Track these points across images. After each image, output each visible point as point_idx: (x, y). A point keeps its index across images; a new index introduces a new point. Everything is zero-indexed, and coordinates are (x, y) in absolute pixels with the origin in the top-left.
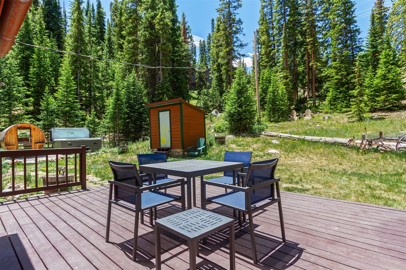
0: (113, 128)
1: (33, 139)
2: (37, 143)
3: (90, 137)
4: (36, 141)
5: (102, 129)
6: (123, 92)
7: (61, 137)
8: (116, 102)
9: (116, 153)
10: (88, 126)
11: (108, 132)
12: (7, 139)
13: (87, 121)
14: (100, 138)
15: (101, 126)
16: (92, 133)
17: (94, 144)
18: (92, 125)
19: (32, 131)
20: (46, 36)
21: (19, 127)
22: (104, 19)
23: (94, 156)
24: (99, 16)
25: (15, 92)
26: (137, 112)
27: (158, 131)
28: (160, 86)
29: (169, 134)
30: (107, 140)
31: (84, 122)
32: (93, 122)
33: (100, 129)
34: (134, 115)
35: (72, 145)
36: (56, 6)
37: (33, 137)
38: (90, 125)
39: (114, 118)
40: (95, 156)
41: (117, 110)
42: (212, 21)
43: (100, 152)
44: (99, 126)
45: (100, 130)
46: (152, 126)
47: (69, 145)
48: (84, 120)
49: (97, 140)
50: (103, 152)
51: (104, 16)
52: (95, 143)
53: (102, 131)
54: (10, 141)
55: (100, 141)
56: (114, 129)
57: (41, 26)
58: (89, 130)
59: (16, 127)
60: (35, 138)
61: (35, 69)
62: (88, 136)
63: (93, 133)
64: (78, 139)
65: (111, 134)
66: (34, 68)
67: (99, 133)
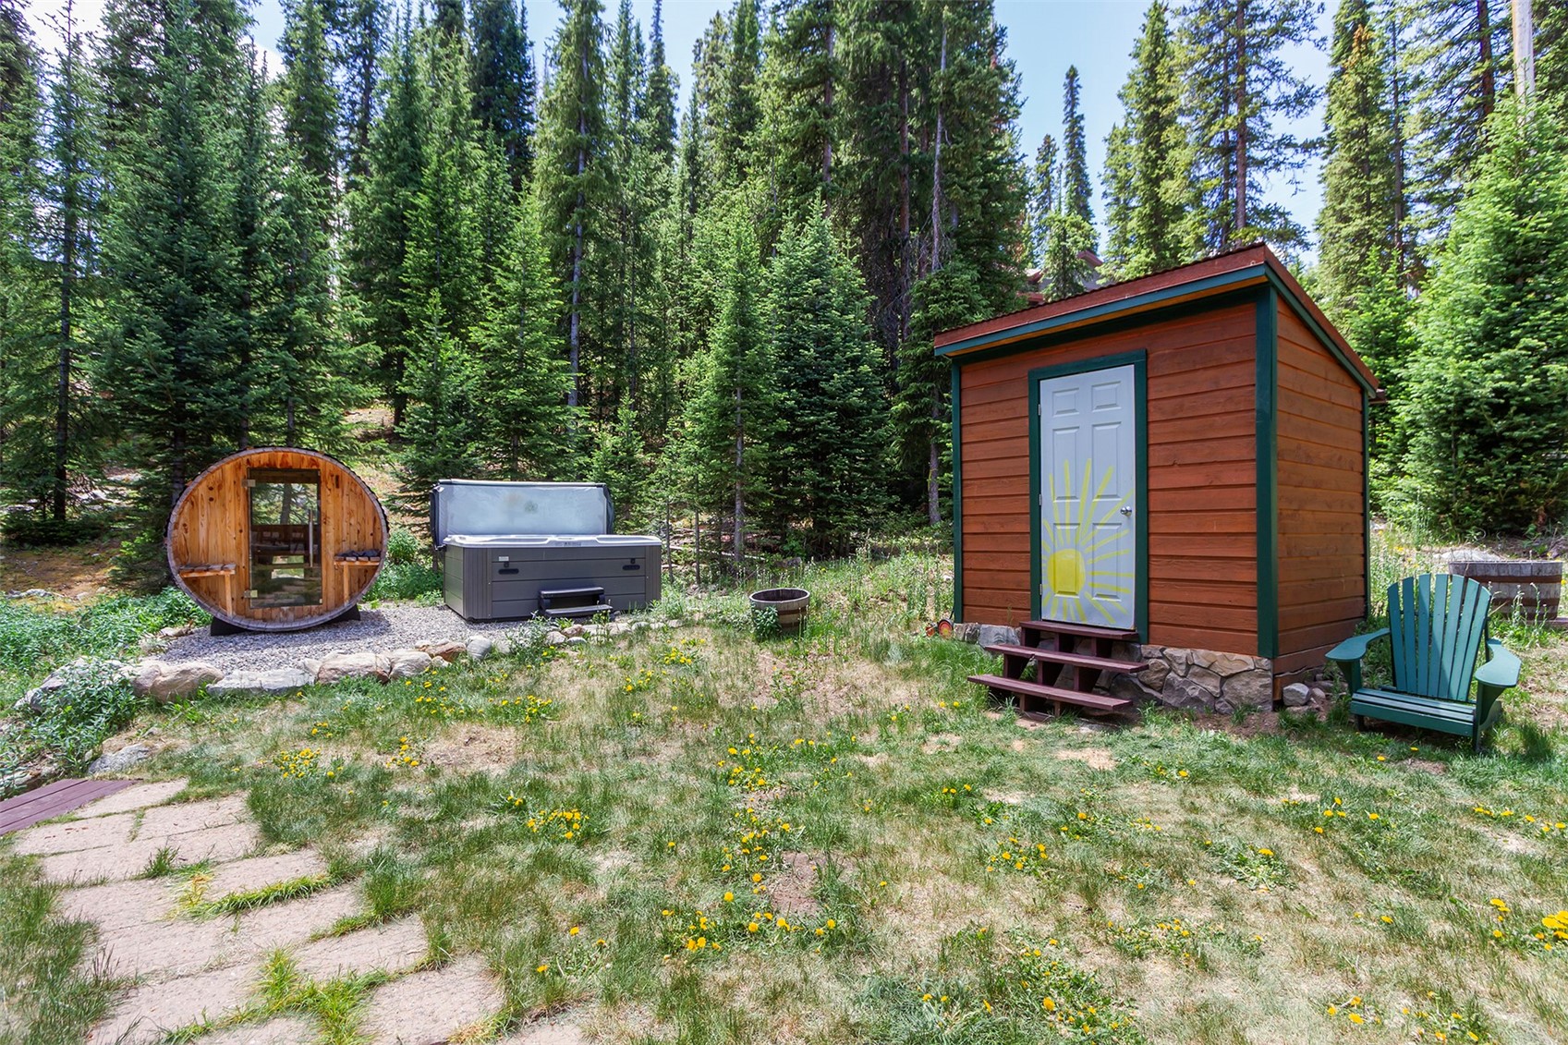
0: (715, 486)
1: (329, 534)
2: (344, 556)
3: (610, 531)
4: (345, 548)
5: (665, 493)
6: (766, 307)
7: (481, 525)
8: (733, 353)
9: (741, 627)
10: (603, 477)
11: (693, 508)
12: (196, 531)
13: (597, 454)
14: (654, 539)
15: (661, 478)
16: (617, 510)
17: (626, 568)
18: (618, 471)
19: (325, 492)
20: (473, 140)
21: (260, 469)
22: (672, 100)
23: (624, 644)
24: (656, 89)
25: (300, 312)
26: (832, 409)
27: (1023, 505)
28: (935, 285)
29: (1127, 534)
30: (684, 546)
31: (588, 460)
32: (623, 461)
33: (652, 488)
34: (818, 423)
35: (515, 571)
36: (515, 37)
37: (331, 521)
38: (610, 472)
39: (719, 438)
40: (631, 645)
41: (736, 398)
42: (1068, 76)
43: (655, 618)
44: (652, 476)
45: (655, 498)
46: (971, 471)
47: (501, 572)
48: (587, 447)
49: (643, 548)
50: (673, 623)
51: (675, 91)
52: (632, 566)
53: (661, 502)
54: (212, 542)
55: (656, 549)
56: (717, 497)
57: (456, 102)
58: (607, 492)
59: (244, 468)
60: (338, 528)
61: (423, 252)
62: (603, 525)
63: (620, 511)
64: (550, 540)
65: (704, 517)
66: (418, 247)
67: (648, 510)
